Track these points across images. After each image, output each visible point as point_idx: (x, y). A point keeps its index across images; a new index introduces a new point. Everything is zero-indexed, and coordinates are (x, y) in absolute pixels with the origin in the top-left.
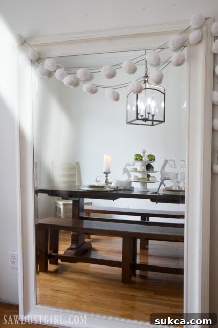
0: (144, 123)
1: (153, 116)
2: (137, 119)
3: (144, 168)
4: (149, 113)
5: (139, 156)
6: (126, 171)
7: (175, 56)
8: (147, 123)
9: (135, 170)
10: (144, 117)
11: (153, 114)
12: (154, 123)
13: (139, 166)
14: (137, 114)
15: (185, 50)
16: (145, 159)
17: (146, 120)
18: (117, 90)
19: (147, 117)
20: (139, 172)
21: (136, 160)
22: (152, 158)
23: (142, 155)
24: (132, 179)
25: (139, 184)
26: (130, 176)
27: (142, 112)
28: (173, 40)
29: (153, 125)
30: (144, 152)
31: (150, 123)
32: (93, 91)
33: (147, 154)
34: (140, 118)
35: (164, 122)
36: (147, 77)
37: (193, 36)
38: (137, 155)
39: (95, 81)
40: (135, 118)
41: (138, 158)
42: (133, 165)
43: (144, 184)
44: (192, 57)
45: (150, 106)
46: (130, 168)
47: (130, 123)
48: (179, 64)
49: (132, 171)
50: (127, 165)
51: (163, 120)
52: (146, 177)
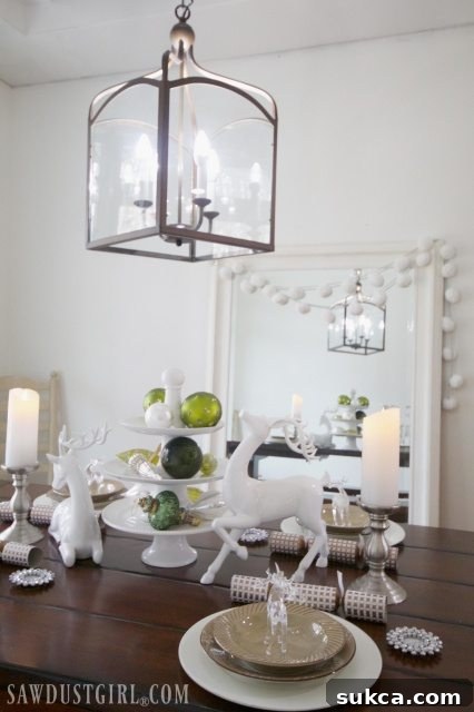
0: (353, 350)
1: (367, 341)
2: (345, 345)
3: (353, 415)
4: (362, 337)
5: (346, 398)
6: (324, 420)
7: (400, 278)
8: (360, 350)
9: (340, 418)
10: (353, 343)
11: (367, 338)
12: (369, 351)
13: (346, 413)
14: (345, 338)
15: (412, 273)
16: (356, 402)
17: (356, 346)
18: (334, 311)
19: (358, 342)
20: (346, 421)
21: (342, 403)
22: (365, 402)
23: (350, 396)
24: (334, 431)
25: (345, 438)
26: (330, 428)
27: (350, 335)
28: (400, 260)
29: (366, 354)
30: (353, 393)
31: (362, 351)
32: (305, 311)
33: (357, 396)
34: (348, 343)
35: (383, 350)
36: (359, 284)
37: (421, 259)
38: (342, 397)
39: (307, 300)
40: (341, 342)
41: (344, 401)
42: (336, 411)
43: (352, 438)
44: (419, 280)
45: (363, 327)
46: (329, 416)
47: (333, 350)
48: (405, 285)
49: (334, 420)
50: (325, 412)
51: (381, 347)
52: (355, 429)
